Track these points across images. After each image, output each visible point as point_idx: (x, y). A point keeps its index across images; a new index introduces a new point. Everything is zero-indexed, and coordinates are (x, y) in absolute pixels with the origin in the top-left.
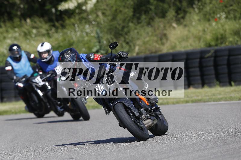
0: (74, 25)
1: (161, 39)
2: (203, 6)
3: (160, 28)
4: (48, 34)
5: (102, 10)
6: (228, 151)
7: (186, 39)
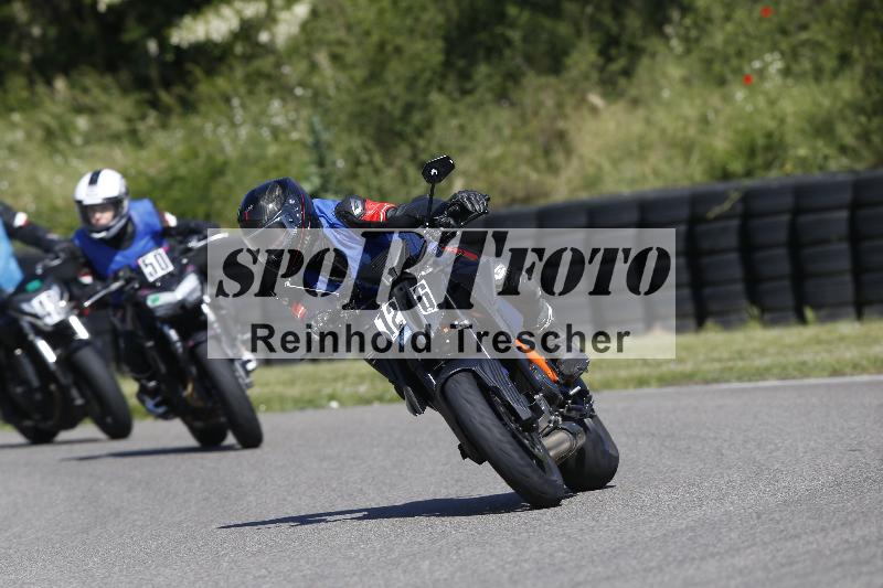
0: (227, 100)
1: (547, 152)
2: (702, 30)
3: (543, 112)
4: (133, 133)
5: (329, 44)
6: (791, 564)
7: (639, 150)
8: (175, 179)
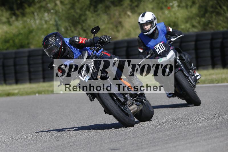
0: (33, 13)
1: (117, 27)
3: (115, 17)
4: (9, 22)
6: (181, 134)
8: (20, 34)
